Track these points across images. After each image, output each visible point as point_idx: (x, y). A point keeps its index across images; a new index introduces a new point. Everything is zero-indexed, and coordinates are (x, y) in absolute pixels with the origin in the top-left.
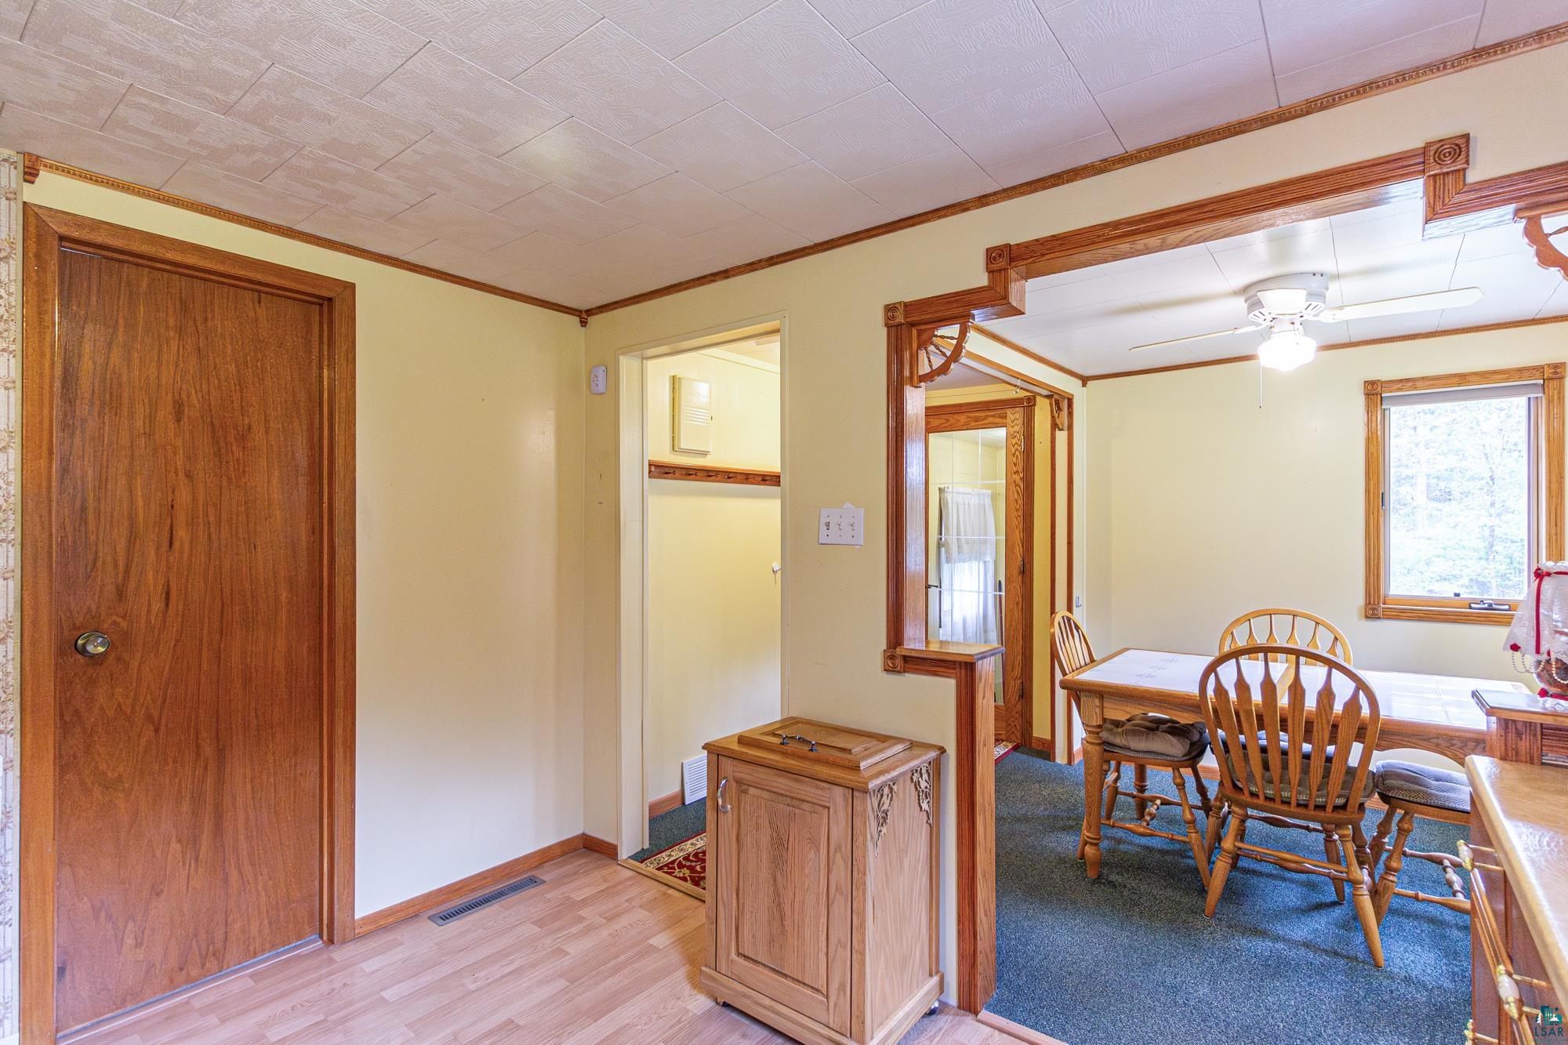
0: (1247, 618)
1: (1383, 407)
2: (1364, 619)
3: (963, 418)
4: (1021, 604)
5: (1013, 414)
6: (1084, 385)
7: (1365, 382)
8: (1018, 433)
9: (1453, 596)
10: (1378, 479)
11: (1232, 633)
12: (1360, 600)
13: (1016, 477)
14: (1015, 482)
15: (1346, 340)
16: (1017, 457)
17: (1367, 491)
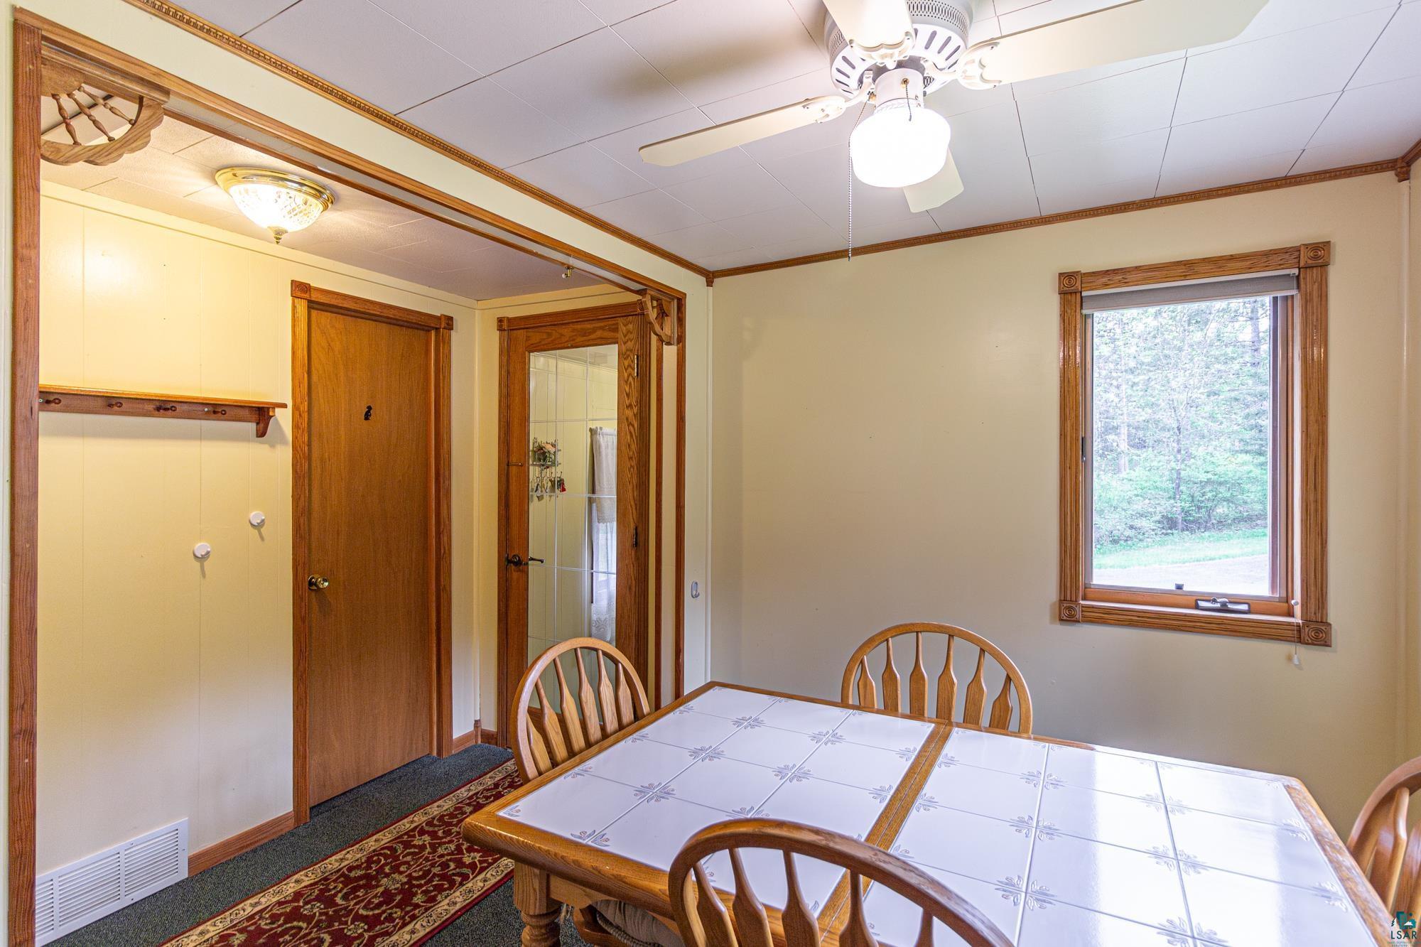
0: (883, 637)
1: (1085, 312)
2: (1058, 621)
3: (566, 331)
4: (634, 589)
5: (625, 326)
6: (710, 283)
7: (1061, 274)
8: (631, 351)
9: (1173, 588)
10: (1077, 417)
11: (862, 662)
12: (1051, 592)
13: (629, 413)
14: (627, 419)
15: (1035, 213)
16: (630, 383)
17: (1063, 435)
